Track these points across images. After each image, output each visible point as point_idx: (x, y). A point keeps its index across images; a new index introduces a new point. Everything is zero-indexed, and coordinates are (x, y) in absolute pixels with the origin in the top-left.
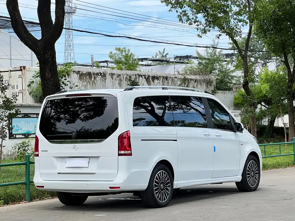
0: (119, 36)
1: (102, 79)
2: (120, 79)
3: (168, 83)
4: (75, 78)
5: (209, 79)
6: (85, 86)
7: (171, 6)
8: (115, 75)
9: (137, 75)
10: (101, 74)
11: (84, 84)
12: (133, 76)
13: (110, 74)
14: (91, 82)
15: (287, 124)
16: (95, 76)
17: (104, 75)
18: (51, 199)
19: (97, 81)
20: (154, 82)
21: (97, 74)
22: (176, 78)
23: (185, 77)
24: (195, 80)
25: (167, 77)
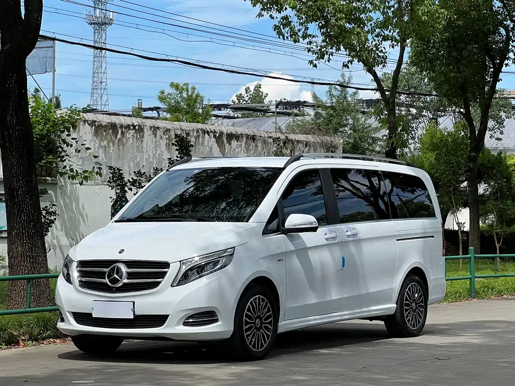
0: (167, 59)
1: (137, 136)
2: (169, 137)
3: (256, 146)
4: (87, 133)
5: (331, 141)
6: (105, 147)
7: (261, 7)
8: (161, 130)
9: (200, 131)
10: (134, 126)
11: (102, 144)
12: (193, 133)
13: (151, 128)
14: (116, 141)
15: (464, 224)
16: (124, 130)
17: (140, 130)
18: (5, 349)
19: (126, 139)
20: (230, 144)
21: (128, 127)
22: (270, 137)
23: (287, 137)
24: (305, 142)
25: (255, 136)
